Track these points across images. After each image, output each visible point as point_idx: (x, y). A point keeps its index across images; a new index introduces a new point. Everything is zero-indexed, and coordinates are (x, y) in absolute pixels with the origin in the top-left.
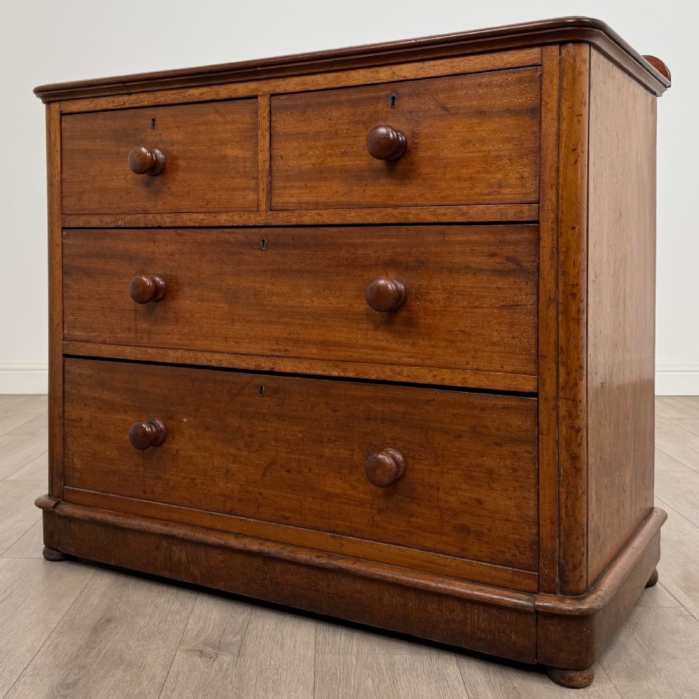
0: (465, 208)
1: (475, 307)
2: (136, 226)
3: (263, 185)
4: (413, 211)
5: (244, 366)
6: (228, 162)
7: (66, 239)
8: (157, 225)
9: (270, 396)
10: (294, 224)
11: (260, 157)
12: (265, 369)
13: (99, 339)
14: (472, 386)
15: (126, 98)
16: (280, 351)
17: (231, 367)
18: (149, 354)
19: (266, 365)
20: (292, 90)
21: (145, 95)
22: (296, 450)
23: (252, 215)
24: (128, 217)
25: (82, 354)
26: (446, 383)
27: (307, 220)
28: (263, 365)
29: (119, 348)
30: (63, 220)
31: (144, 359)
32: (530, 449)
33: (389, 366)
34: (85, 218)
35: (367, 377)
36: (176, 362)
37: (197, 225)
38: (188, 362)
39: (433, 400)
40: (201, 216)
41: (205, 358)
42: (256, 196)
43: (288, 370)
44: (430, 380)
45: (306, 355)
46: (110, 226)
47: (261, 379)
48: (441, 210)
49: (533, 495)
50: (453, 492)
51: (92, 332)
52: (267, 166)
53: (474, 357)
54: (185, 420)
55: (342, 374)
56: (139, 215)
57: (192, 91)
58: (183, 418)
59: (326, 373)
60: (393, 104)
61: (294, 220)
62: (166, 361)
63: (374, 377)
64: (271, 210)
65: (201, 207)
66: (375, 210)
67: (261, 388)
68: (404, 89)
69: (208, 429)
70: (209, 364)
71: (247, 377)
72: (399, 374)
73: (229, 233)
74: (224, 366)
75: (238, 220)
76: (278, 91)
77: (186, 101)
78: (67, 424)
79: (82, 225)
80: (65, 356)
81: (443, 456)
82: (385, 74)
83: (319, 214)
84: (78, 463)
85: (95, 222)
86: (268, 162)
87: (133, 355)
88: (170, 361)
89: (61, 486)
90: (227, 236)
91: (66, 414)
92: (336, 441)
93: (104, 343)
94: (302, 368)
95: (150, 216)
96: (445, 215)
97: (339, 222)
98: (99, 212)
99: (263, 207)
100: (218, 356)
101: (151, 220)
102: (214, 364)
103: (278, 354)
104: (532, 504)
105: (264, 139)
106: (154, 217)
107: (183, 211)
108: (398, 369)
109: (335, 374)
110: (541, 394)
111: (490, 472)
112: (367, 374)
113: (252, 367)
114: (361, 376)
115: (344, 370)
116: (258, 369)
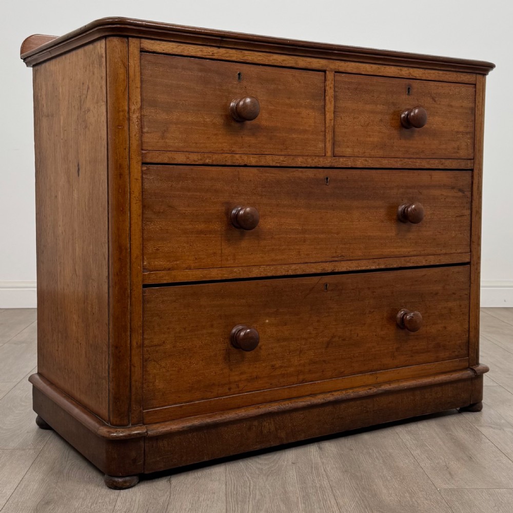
0: (443, 160)
1: (445, 218)
2: (223, 163)
3: (329, 137)
4: (418, 161)
5: (314, 271)
6: (302, 118)
7: (146, 174)
8: (243, 164)
9: (332, 290)
10: (350, 166)
11: (328, 116)
12: (328, 271)
13: (184, 265)
14: (443, 263)
15: (215, 50)
16: (338, 257)
17: (303, 273)
18: (235, 272)
19: (329, 268)
20: (350, 72)
21: (234, 51)
22: (349, 324)
23: (321, 159)
24: (216, 156)
25: (165, 282)
26: (432, 264)
27: (359, 163)
28: (326, 269)
29: (206, 272)
30: (143, 155)
31: (231, 277)
32: (466, 292)
33: (404, 258)
34: (169, 154)
35: (391, 267)
36: (259, 276)
37: (278, 165)
38: (269, 274)
39: (425, 275)
40: (282, 158)
41: (284, 269)
42: (323, 145)
43: (344, 269)
44: (424, 263)
45: (356, 258)
46: (197, 163)
47: (326, 279)
48: (432, 161)
49: (467, 317)
50: (433, 326)
51: (176, 261)
52: (332, 124)
53: (444, 247)
54: (267, 321)
55: (378, 267)
56: (226, 155)
57: (275, 57)
58: (266, 320)
59: (368, 268)
60: (409, 92)
61: (350, 164)
62: (250, 276)
63: (395, 266)
64: (334, 156)
65: (281, 150)
66: (399, 159)
67: (326, 285)
68: (415, 84)
69: (286, 324)
70: (286, 274)
71: (316, 279)
72: (408, 262)
73: (302, 172)
74: (298, 273)
75: (311, 162)
76: (341, 69)
77: (270, 63)
78: (147, 351)
79: (166, 161)
80: (145, 286)
81: (429, 306)
82: (405, 72)
83: (366, 160)
84: (160, 385)
85: (180, 158)
86: (333, 121)
87: (220, 275)
88: (254, 276)
89: (141, 411)
90: (300, 174)
91: (146, 342)
92: (373, 311)
93: (189, 268)
94: (353, 266)
95: (237, 156)
96: (434, 164)
97: (378, 166)
98: (185, 150)
99: (329, 154)
100: (293, 267)
101: (237, 160)
102: (291, 273)
103: (336, 259)
104: (467, 323)
105: (331, 103)
106: (241, 157)
107: (266, 153)
108: (408, 259)
109: (373, 267)
110: (472, 262)
111: (450, 309)
112: (392, 265)
113: (319, 272)
114: (388, 267)
115: (379, 264)
116: (323, 272)
